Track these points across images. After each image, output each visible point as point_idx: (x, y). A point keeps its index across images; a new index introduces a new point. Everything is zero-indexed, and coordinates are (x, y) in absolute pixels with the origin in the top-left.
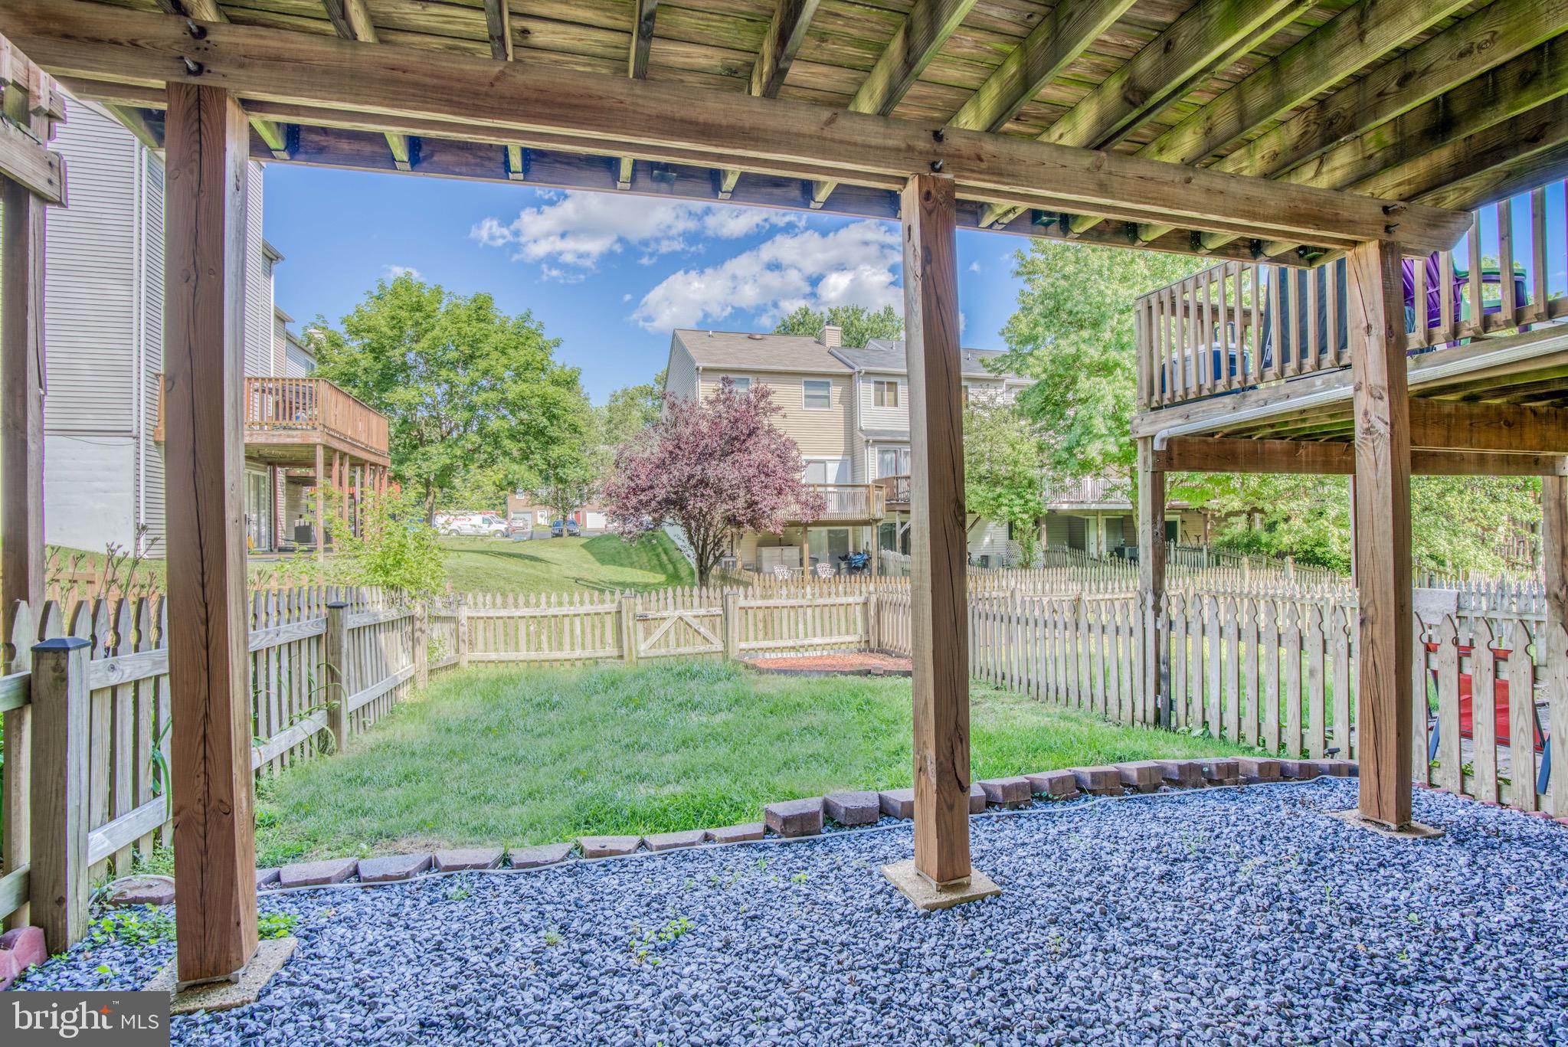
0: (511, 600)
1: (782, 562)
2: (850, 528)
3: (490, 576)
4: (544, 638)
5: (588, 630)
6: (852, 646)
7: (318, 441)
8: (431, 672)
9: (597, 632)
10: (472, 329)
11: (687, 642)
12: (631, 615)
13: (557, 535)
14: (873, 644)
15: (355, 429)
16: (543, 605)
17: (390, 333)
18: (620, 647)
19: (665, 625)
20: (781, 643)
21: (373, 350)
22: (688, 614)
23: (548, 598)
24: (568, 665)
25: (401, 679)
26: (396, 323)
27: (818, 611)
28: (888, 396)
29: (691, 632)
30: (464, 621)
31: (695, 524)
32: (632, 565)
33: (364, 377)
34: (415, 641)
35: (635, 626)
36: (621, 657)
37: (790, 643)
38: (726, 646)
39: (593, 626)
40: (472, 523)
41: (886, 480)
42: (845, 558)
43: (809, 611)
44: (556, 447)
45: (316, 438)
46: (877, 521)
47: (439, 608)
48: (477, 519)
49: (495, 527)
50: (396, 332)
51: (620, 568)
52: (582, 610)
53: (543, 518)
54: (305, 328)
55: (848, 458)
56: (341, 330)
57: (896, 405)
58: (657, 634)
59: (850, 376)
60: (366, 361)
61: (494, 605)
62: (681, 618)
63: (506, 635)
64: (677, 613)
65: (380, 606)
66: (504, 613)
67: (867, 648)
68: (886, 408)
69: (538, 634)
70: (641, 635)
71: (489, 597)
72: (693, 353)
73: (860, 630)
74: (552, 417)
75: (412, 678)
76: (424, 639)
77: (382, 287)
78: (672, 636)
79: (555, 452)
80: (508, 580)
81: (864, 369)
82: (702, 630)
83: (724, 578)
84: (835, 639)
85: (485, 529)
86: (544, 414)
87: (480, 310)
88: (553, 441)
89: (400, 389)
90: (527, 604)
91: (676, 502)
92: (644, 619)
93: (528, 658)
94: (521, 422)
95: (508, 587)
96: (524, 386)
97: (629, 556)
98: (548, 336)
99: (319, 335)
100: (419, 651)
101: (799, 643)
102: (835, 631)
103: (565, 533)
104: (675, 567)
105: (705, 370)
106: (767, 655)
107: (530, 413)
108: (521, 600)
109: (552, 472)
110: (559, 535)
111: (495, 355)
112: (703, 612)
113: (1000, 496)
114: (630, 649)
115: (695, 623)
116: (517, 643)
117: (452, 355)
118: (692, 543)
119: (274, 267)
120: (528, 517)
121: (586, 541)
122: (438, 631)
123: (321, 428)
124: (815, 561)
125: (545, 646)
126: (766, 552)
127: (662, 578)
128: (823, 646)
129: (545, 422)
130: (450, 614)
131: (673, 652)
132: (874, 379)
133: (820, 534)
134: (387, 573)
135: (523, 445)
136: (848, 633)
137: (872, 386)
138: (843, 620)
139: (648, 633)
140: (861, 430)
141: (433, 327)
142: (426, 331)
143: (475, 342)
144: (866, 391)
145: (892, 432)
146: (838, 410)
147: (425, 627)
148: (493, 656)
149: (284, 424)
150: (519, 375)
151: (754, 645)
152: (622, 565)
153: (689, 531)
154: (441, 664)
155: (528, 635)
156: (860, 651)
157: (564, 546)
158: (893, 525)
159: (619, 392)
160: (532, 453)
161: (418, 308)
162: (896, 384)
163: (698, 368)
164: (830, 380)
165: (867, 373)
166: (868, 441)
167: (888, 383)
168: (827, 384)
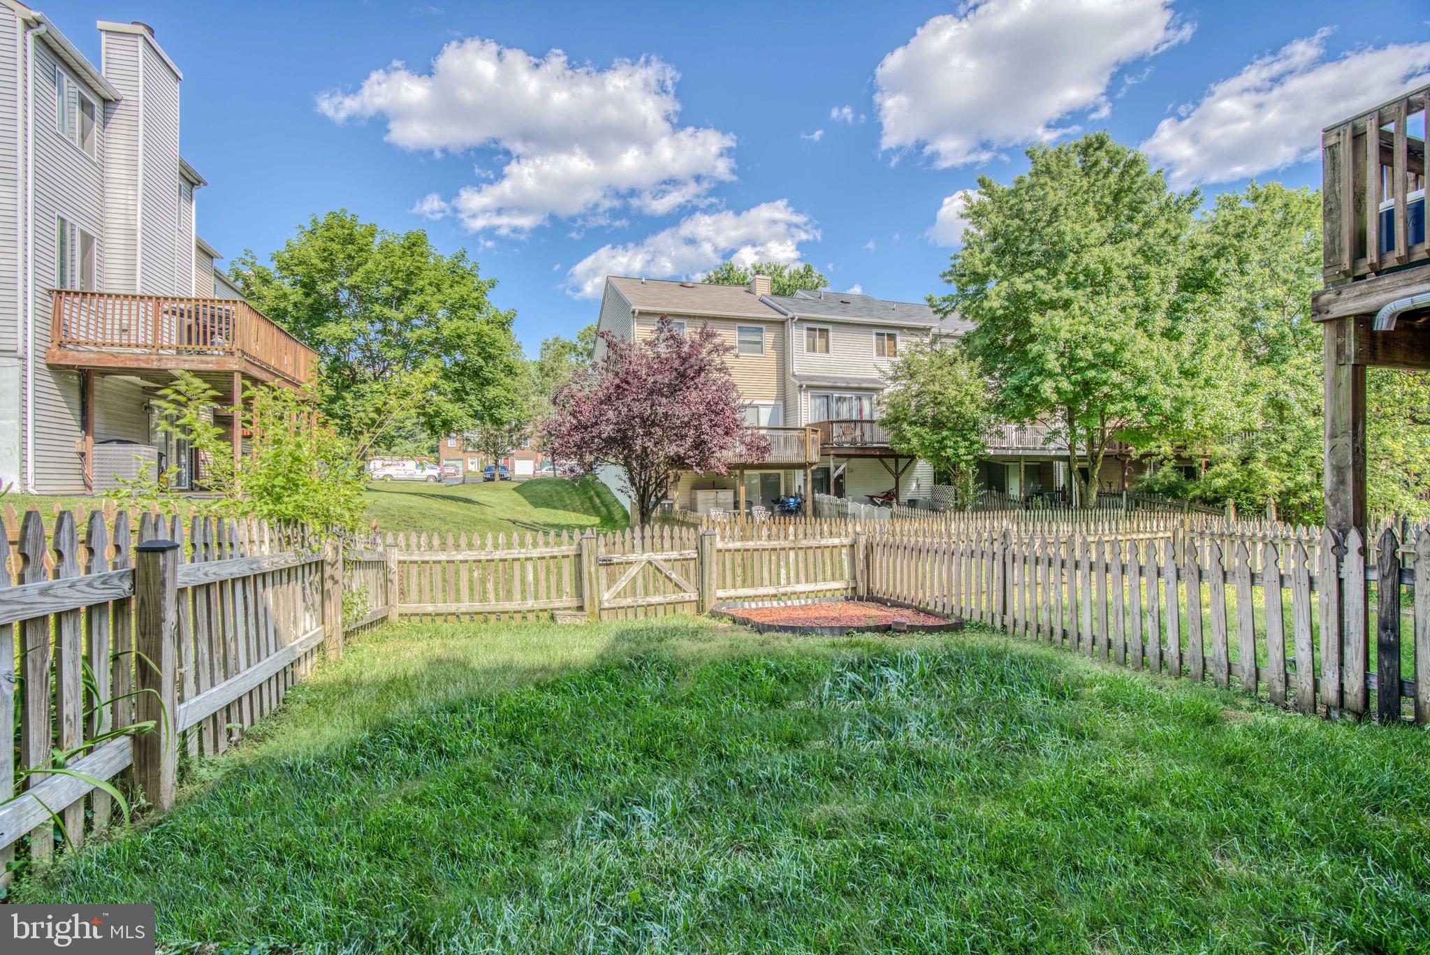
0: (450, 541)
1: (717, 505)
2: (782, 472)
3: (423, 515)
4: (490, 586)
5: (542, 577)
6: (838, 594)
7: (236, 367)
8: (347, 635)
9: (553, 579)
10: (405, 264)
11: (657, 591)
12: (593, 559)
13: (489, 480)
14: (862, 591)
15: (280, 360)
16: (489, 547)
17: (321, 266)
18: (580, 595)
19: (633, 570)
20: (761, 591)
21: (304, 285)
22: (658, 557)
23: (496, 538)
24: (518, 617)
25: (300, 651)
26: (328, 256)
27: (801, 553)
28: (819, 342)
29: (661, 578)
30: (393, 566)
31: (636, 464)
32: (565, 507)
33: (294, 313)
34: (325, 595)
35: (597, 571)
36: (581, 608)
37: (772, 591)
38: (701, 593)
39: (548, 572)
40: (407, 469)
41: (820, 424)
42: (777, 501)
43: (792, 554)
44: (490, 388)
45: (233, 364)
46: (811, 464)
47: (360, 549)
48: (411, 465)
49: (428, 472)
50: (327, 265)
51: (553, 511)
52: (535, 553)
53: (474, 465)
54: (233, 263)
55: (781, 403)
56: (272, 267)
57: (827, 351)
58: (623, 582)
59: (783, 323)
60: (297, 295)
61: (430, 547)
62: (650, 563)
63: (444, 580)
64: (646, 557)
65: (266, 549)
66: (443, 557)
67: (854, 596)
68: (818, 354)
69: (483, 581)
70: (604, 582)
71: (424, 537)
72: (629, 298)
73: (847, 575)
74: (488, 357)
75: (320, 647)
76: (337, 592)
77: (315, 222)
78: (640, 582)
79: (491, 392)
80: (444, 520)
81: (798, 315)
82: (673, 576)
83: (667, 519)
84: (821, 586)
85: (419, 474)
86: (479, 354)
87: (413, 245)
88: (487, 382)
89: (331, 325)
90: (470, 546)
91: (620, 442)
92: (607, 563)
93: (471, 610)
94: (457, 364)
95: (445, 528)
96: (460, 323)
97: (561, 499)
98: (483, 277)
99: (247, 272)
100: (330, 609)
101: (782, 590)
102: (820, 577)
103: (497, 478)
104: (608, 509)
105: (641, 313)
106: (746, 605)
107: (464, 352)
108: (463, 541)
109: (488, 413)
110: (491, 479)
111: (429, 290)
112: (674, 555)
113: (944, 439)
114: (592, 599)
115: (666, 568)
116: (458, 590)
117: (386, 290)
118: (633, 484)
119: (195, 192)
120: (459, 464)
121: (516, 485)
122: (359, 579)
123: (239, 354)
124: (750, 504)
125: (491, 596)
126: (701, 495)
127: (597, 520)
128: (807, 594)
129: (481, 362)
130: (375, 557)
131: (640, 602)
132: (806, 325)
133: (754, 476)
134: (278, 499)
135: (457, 385)
136: (834, 579)
137: (805, 332)
138: (828, 562)
139: (612, 580)
140: (794, 375)
141: (366, 261)
142: (359, 265)
143: (410, 276)
144: (799, 337)
145: (824, 378)
146: (771, 355)
147: (338, 574)
148: (429, 608)
149: (197, 348)
150: (454, 311)
151: (732, 593)
152: (555, 508)
153: (630, 471)
154: (360, 623)
155: (471, 581)
156: (847, 599)
157: (496, 489)
158: (827, 470)
159: (551, 341)
160: (467, 394)
161: (350, 239)
162: (827, 331)
163: (634, 312)
164: (763, 326)
165: (800, 320)
166: (801, 386)
167: (819, 330)
168: (760, 330)
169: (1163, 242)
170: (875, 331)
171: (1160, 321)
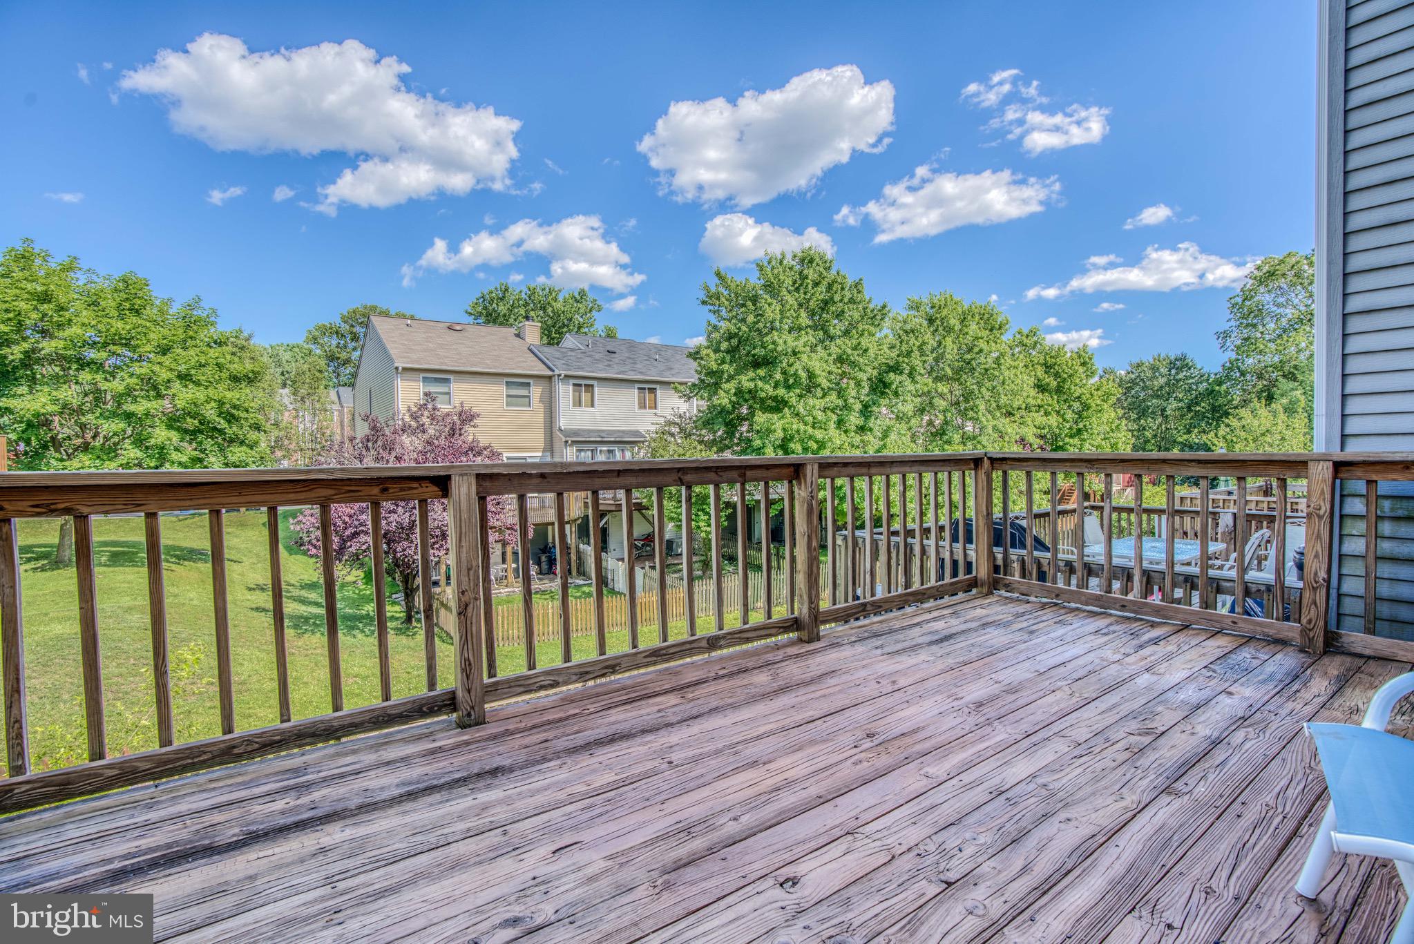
28: (585, 397)
46: (576, 520)
57: (592, 406)
59: (550, 378)
68: (583, 409)
81: (563, 373)
105: (405, 369)
132: (572, 381)
137: (571, 388)
140: (560, 430)
144: (565, 393)
145: (589, 433)
146: (538, 407)
162: (592, 386)
163: (397, 368)
164: (531, 381)
165: (566, 376)
166: (566, 442)
167: (585, 386)
168: (528, 384)
169: (856, 353)
170: (637, 386)
171: (854, 419)
